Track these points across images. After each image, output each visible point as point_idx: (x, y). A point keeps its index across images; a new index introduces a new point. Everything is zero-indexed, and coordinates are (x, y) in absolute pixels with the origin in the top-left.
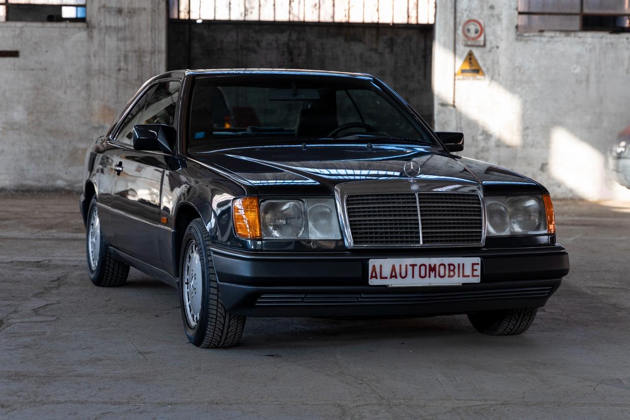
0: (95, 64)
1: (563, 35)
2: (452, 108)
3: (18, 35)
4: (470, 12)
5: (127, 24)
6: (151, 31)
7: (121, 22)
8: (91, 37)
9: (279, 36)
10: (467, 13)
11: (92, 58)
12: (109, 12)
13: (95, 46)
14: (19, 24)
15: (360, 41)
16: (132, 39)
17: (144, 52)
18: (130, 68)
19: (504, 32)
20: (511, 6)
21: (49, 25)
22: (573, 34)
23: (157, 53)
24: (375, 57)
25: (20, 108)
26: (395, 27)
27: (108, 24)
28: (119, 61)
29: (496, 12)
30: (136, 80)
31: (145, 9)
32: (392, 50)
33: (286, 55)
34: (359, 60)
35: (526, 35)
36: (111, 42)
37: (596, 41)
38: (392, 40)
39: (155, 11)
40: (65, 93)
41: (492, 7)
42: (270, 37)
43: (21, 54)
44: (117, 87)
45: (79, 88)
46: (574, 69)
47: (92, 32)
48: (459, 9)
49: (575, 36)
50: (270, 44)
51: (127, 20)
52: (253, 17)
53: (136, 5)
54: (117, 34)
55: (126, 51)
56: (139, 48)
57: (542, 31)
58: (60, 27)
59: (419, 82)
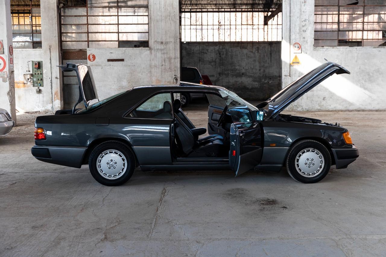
0: (153, 63)
1: (331, 48)
2: (289, 77)
3: (124, 53)
4: (296, 40)
5: (165, 48)
6: (174, 50)
7: (162, 47)
8: (151, 53)
9: (215, 47)
10: (295, 40)
11: (152, 61)
12: (158, 43)
13: (153, 56)
14: (124, 49)
15: (246, 48)
16: (167, 53)
17: (171, 58)
18: (166, 64)
19: (309, 47)
20: (311, 37)
21: (135, 49)
22: (335, 47)
23: (176, 59)
24: (252, 55)
25: (125, 80)
26: (259, 43)
27: (157, 48)
28: (162, 62)
29: (306, 40)
30: (169, 69)
31: (171, 42)
32: (258, 52)
33: (218, 54)
34: (245, 56)
35: (317, 48)
36: (159, 55)
37: (344, 50)
38: (258, 47)
39: (175, 42)
40: (142, 74)
41: (304, 38)
42: (211, 48)
43: (125, 60)
44: (162, 72)
45: (147, 72)
46: (336, 61)
47: (151, 51)
48: (291, 39)
49: (336, 48)
50: (212, 50)
51: (165, 46)
52: (205, 40)
53: (168, 40)
54: (161, 52)
55: (164, 58)
56: (170, 57)
57: (323, 47)
58: (139, 50)
59: (269, 64)
